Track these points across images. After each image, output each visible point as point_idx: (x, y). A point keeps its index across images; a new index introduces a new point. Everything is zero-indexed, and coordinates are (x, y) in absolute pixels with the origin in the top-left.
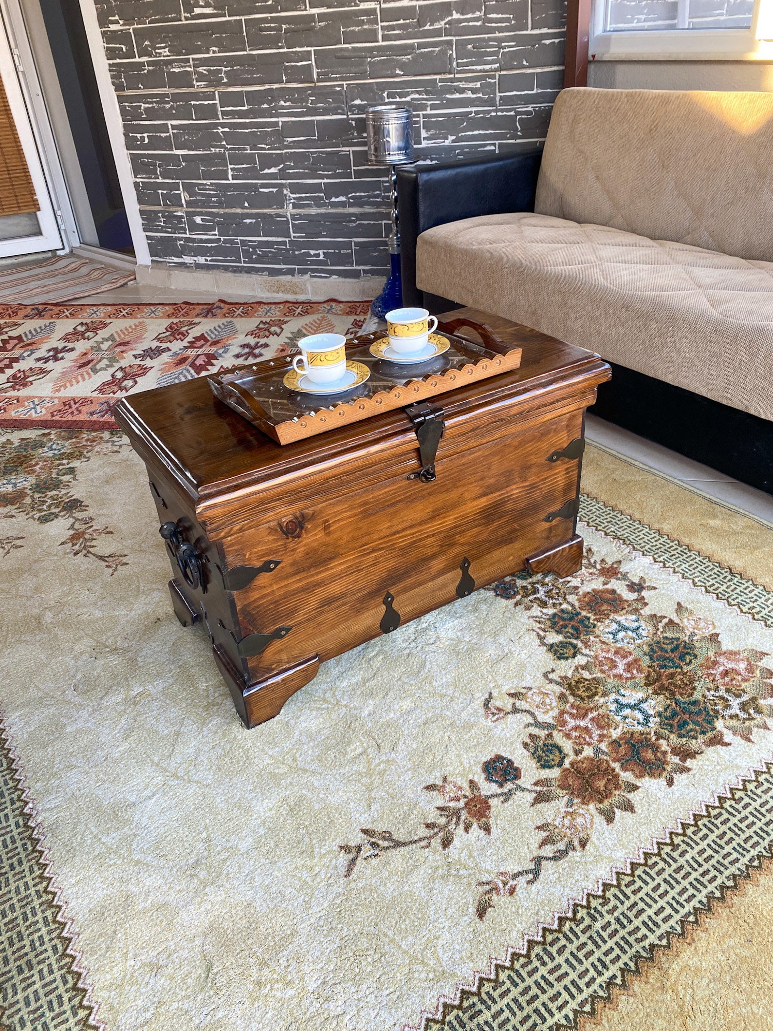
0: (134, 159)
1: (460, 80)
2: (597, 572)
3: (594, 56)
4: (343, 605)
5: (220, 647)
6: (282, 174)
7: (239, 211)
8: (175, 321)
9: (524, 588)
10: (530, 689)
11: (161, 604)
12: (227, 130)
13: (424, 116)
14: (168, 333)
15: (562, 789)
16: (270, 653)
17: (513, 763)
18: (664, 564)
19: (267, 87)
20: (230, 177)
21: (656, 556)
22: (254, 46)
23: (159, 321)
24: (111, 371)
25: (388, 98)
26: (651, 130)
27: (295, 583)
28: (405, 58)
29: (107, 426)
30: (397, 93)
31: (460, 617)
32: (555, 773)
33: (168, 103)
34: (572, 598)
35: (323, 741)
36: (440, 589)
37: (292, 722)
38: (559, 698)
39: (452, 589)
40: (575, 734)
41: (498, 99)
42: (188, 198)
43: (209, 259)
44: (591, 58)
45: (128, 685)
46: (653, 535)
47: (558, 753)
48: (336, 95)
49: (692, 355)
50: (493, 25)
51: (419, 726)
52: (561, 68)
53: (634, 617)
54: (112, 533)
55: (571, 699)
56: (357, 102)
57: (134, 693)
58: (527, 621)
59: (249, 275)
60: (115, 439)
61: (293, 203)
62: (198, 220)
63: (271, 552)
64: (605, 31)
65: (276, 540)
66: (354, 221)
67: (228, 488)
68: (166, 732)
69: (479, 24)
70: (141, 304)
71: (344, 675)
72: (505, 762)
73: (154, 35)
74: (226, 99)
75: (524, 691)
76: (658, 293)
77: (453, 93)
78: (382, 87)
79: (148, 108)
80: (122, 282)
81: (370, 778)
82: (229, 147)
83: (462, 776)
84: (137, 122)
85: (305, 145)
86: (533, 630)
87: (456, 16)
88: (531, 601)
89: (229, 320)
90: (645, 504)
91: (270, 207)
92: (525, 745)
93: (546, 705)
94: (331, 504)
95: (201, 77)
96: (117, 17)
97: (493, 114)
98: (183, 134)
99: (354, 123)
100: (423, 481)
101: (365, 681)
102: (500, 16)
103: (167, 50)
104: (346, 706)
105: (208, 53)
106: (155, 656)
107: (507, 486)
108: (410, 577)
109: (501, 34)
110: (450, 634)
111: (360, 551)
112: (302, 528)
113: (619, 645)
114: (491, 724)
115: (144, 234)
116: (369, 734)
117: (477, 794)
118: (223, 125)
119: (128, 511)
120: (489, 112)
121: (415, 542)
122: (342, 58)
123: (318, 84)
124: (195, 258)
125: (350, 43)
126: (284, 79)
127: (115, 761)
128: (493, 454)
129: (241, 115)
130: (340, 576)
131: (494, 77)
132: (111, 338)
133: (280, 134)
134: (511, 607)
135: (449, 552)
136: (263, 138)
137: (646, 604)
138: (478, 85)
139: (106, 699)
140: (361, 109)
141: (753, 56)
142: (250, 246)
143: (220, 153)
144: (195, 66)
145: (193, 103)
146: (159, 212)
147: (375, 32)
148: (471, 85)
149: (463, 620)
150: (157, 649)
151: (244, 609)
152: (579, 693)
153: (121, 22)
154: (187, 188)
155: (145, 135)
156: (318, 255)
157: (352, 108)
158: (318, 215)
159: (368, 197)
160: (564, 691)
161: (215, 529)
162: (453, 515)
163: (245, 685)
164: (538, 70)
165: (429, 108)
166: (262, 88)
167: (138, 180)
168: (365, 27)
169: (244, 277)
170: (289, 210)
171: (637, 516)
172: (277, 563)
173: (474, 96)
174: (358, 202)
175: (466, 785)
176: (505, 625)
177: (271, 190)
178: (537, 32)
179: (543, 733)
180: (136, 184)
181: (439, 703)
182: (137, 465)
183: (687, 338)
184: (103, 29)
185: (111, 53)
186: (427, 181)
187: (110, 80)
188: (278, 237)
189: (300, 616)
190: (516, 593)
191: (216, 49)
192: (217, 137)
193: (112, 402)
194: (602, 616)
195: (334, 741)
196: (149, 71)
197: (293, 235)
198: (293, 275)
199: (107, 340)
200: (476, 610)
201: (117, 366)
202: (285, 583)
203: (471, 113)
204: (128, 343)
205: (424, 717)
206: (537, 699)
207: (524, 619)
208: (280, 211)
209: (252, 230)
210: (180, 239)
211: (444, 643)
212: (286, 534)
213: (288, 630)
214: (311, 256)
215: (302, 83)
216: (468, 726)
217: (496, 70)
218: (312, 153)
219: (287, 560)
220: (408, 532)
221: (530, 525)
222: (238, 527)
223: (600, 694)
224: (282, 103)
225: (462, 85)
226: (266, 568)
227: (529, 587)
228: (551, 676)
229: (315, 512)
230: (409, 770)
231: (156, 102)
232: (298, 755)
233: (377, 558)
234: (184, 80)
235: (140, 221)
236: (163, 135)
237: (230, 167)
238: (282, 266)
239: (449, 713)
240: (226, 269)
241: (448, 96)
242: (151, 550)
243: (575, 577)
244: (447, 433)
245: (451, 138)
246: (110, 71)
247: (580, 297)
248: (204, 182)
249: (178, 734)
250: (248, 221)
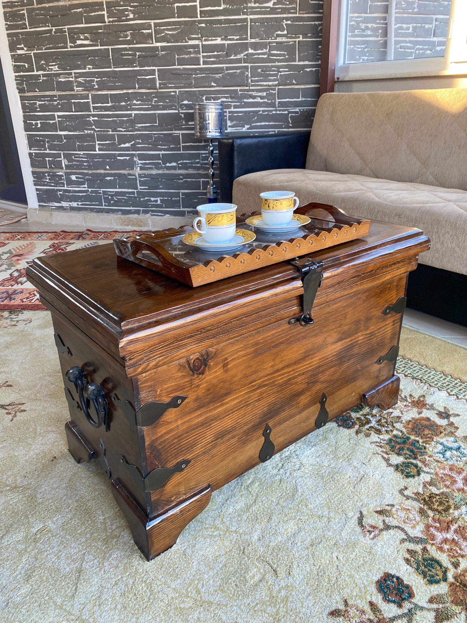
0: (30, 138)
1: (253, 90)
2: (410, 405)
3: (338, 78)
4: (232, 438)
5: (119, 481)
6: (134, 148)
7: (102, 171)
8: (56, 242)
9: (358, 419)
10: (393, 506)
11: (56, 443)
12: (96, 118)
13: (230, 112)
14: (51, 249)
15: (457, 604)
16: (170, 486)
17: (402, 581)
18: (457, 397)
19: (125, 91)
20: (97, 149)
21: (449, 391)
22: (116, 65)
23: (44, 242)
24: (10, 272)
25: (206, 100)
26: (387, 114)
27: (197, 418)
28: (217, 76)
29: (7, 308)
30: (212, 98)
31: (315, 445)
32: (442, 588)
33: (56, 101)
34: (398, 425)
35: (221, 569)
36: (304, 421)
37: (189, 551)
38: (420, 513)
39: (312, 421)
40: (446, 547)
41: (277, 103)
42: (67, 163)
43: (80, 203)
44: (336, 80)
45: (29, 523)
46: (440, 376)
47: (439, 568)
48: (172, 98)
49: (454, 245)
50: (274, 58)
51: (307, 548)
52: (316, 86)
53: (452, 439)
54: (11, 386)
55: (431, 513)
56: (186, 102)
57: (34, 530)
58: (370, 447)
59: (108, 214)
60: (13, 316)
61: (141, 167)
62: (73, 178)
63: (179, 388)
64: (344, 63)
65: (184, 377)
66: (182, 179)
67: (149, 323)
68: (68, 569)
69: (265, 56)
70: (31, 232)
71: (228, 502)
72: (395, 580)
73: (48, 57)
74: (96, 99)
75: (389, 508)
76: (421, 205)
77: (248, 99)
78: (202, 93)
79: (42, 104)
80: (17, 220)
81: (275, 606)
82: (97, 129)
83: (361, 598)
84: (33, 114)
85: (149, 129)
86: (378, 454)
87: (251, 51)
88: (368, 429)
89: (95, 241)
90: (424, 353)
91: (124, 169)
92: (407, 561)
93: (411, 520)
94: (230, 343)
95: (79, 84)
96: (22, 46)
97: (274, 112)
98: (66, 121)
99: (183, 115)
100: (301, 325)
101: (248, 507)
102: (279, 52)
103: (56, 67)
104: (236, 532)
105: (85, 69)
106: (53, 492)
107: (356, 333)
108: (284, 411)
109: (279, 64)
110: (311, 461)
111: (250, 388)
112: (206, 365)
113: (450, 463)
114: (370, 541)
115: (35, 187)
116: (262, 559)
117: (381, 617)
118: (94, 116)
119: (25, 368)
120: (271, 111)
121: (290, 379)
122: (176, 74)
123: (159, 90)
124: (70, 203)
125: (181, 65)
126: (137, 86)
127: (16, 606)
128: (348, 306)
129: (106, 109)
130: (232, 411)
131: (274, 90)
132: (10, 252)
133: (132, 122)
134: (354, 435)
135: (313, 388)
136: (121, 124)
137: (457, 428)
138: (265, 94)
139: (6, 538)
140: (188, 107)
141: (446, 73)
142: (109, 195)
143: (91, 134)
144: (76, 77)
145: (73, 101)
146: (46, 172)
147: (198, 59)
148: (260, 94)
149: (318, 448)
150: (55, 486)
151: (151, 445)
152: (435, 507)
153: (25, 49)
154: (66, 156)
155: (39, 122)
156: (157, 201)
157: (182, 106)
158: (157, 174)
159: (191, 163)
160: (422, 506)
161: (133, 365)
162: (318, 356)
163: (146, 518)
164: (302, 87)
165: (232, 107)
166: (122, 92)
167: (32, 151)
168: (192, 56)
169: (105, 216)
170: (137, 171)
171: (422, 362)
172: (183, 399)
173: (262, 101)
174: (185, 167)
175: (367, 608)
176: (354, 451)
177: (125, 158)
178: (301, 63)
179: (418, 548)
180: (30, 154)
181: (319, 525)
182: (31, 334)
183: (449, 233)
184: (12, 53)
185: (17, 69)
186: (240, 145)
187: (15, 86)
188: (129, 188)
189: (198, 449)
190: (354, 424)
191: (91, 67)
192: (89, 123)
193: (10, 292)
194: (428, 439)
195: (231, 569)
196: (43, 80)
197: (139, 187)
198: (139, 214)
199: (6, 253)
200: (326, 439)
201: (14, 269)
202: (188, 418)
203: (260, 111)
204: (22, 255)
205: (309, 538)
206: (402, 514)
207: (368, 445)
208: (131, 172)
209: (111, 184)
210: (60, 190)
211: (308, 469)
212: (191, 370)
213: (187, 462)
214: (151, 201)
215: (148, 89)
216: (352, 545)
217: (276, 85)
218: (154, 134)
219: (192, 396)
220: (286, 371)
221: (368, 366)
222: (154, 363)
223: (453, 507)
224: (135, 102)
225: (254, 94)
226: (174, 403)
227: (363, 418)
228: (406, 493)
229: (217, 350)
230: (309, 595)
231: (47, 101)
232: (200, 586)
233: (262, 394)
234: (68, 86)
235: (32, 179)
236: (51, 122)
237: (97, 142)
238: (131, 208)
239: (330, 534)
240: (92, 210)
241: (245, 100)
242: (45, 399)
243: (395, 409)
244: (323, 283)
245: (247, 127)
246: (16, 80)
247: (361, 211)
248: (79, 152)
249: (80, 571)
250: (108, 178)
